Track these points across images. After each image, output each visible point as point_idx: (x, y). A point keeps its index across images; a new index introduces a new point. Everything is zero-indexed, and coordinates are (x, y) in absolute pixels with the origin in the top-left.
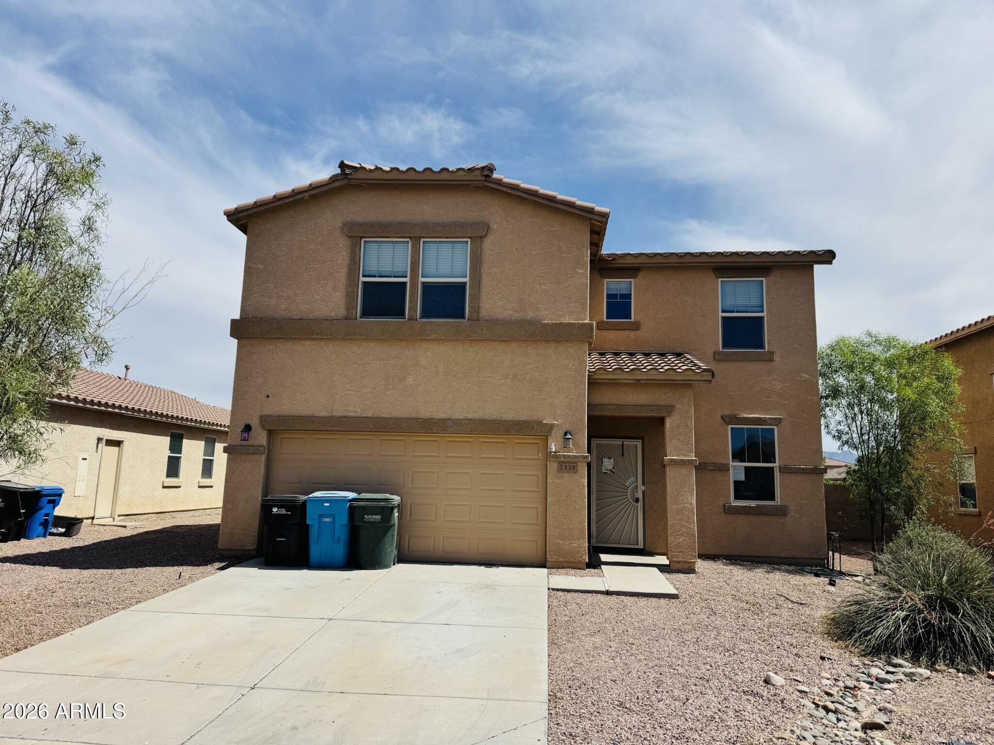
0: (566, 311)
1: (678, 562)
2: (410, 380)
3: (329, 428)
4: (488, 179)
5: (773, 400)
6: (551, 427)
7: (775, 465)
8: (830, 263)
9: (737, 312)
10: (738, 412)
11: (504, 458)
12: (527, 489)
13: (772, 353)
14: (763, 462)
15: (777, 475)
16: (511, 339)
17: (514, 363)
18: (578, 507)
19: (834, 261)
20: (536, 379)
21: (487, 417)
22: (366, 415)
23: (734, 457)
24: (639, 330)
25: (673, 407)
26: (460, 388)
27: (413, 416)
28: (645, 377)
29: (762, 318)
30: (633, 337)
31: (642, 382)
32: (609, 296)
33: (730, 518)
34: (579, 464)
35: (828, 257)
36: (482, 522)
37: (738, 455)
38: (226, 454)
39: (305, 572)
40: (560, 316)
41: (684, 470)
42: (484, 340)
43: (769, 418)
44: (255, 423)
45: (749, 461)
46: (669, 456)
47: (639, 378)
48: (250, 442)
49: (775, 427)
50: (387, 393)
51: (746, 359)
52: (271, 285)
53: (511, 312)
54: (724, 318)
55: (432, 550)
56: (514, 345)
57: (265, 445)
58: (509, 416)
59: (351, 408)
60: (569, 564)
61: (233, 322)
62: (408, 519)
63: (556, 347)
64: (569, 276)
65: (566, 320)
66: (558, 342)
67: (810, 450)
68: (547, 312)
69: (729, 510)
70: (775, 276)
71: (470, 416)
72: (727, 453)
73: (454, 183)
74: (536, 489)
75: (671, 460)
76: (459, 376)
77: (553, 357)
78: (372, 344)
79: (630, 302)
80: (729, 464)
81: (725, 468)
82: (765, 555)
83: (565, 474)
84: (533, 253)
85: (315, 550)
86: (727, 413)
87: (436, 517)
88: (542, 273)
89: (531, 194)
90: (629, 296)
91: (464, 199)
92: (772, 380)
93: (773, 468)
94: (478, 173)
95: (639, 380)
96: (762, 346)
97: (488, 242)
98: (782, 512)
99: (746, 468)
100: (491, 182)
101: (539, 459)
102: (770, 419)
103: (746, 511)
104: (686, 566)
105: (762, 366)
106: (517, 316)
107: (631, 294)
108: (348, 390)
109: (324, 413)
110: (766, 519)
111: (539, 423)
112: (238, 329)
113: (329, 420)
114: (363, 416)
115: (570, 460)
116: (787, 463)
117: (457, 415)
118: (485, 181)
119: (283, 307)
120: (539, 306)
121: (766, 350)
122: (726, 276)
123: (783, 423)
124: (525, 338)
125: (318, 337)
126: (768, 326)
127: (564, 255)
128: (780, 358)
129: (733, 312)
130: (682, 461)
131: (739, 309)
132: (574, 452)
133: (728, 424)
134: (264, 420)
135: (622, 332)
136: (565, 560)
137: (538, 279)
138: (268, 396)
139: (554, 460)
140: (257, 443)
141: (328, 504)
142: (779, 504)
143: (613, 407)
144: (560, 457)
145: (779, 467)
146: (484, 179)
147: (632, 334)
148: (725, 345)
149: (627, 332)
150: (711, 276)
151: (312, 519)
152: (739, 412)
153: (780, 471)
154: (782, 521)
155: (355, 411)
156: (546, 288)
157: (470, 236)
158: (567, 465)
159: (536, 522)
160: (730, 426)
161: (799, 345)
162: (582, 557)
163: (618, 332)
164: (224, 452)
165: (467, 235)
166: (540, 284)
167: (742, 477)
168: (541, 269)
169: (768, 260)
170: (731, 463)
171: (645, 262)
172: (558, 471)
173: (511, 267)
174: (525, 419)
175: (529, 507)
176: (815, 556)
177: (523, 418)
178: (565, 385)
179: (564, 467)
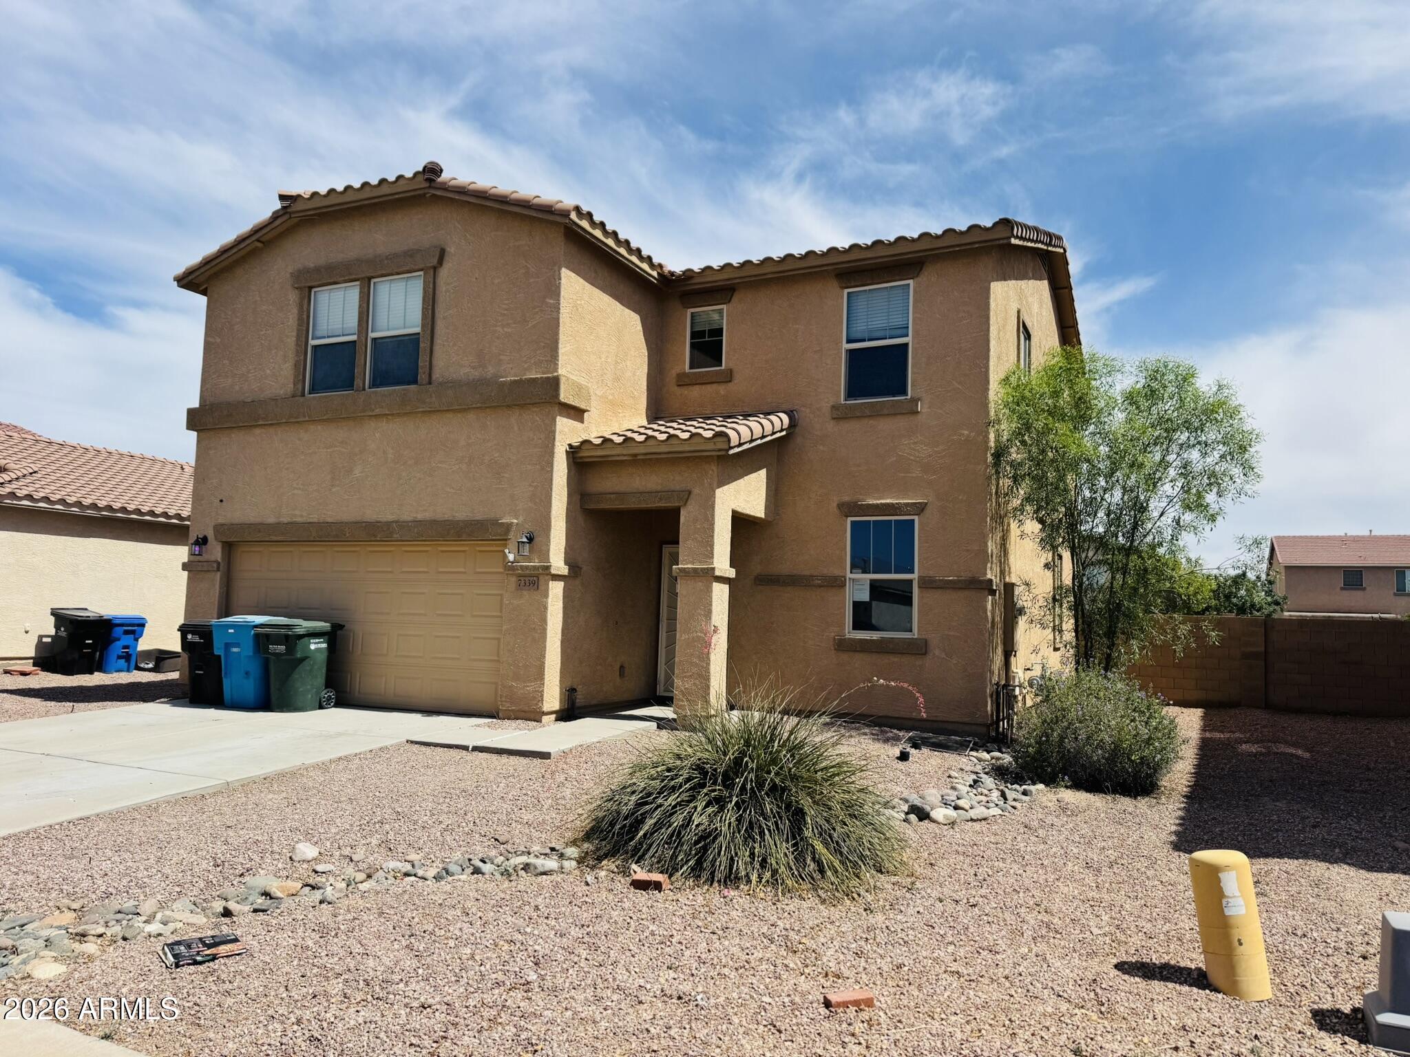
2: (357, 472)
3: (274, 538)
4: (433, 185)
5: (914, 475)
6: (508, 527)
7: (914, 576)
9: (870, 340)
10: (861, 497)
11: (465, 573)
12: (487, 614)
13: (915, 401)
14: (895, 573)
15: (916, 591)
16: (464, 407)
17: (470, 441)
18: (537, 637)
20: (496, 462)
22: (311, 521)
23: (854, 566)
24: (730, 381)
25: (690, 493)
26: (410, 479)
27: (359, 519)
28: (642, 451)
29: (905, 346)
30: (722, 393)
31: (639, 457)
32: (694, 335)
33: (845, 657)
34: (541, 578)
37: (860, 564)
38: (186, 573)
39: (212, 713)
40: (526, 369)
41: (700, 584)
42: (434, 411)
43: (905, 504)
44: (210, 535)
45: (874, 572)
46: (682, 564)
47: (636, 452)
48: (205, 557)
49: (916, 518)
50: (334, 490)
51: (876, 413)
52: (226, 362)
53: (467, 370)
54: (851, 353)
56: (471, 416)
57: (219, 560)
58: (462, 514)
59: (297, 512)
60: (523, 714)
61: (191, 412)
62: (359, 652)
63: (520, 415)
64: (537, 310)
65: (533, 374)
66: (521, 406)
67: (968, 550)
69: (843, 646)
70: (930, 276)
71: (420, 517)
72: (843, 560)
73: (397, 196)
74: (499, 614)
76: (410, 462)
77: (516, 428)
78: (319, 427)
79: (721, 341)
80: (845, 577)
81: (837, 583)
82: (890, 714)
83: (525, 593)
84: (496, 281)
85: (229, 687)
86: (846, 499)
88: (506, 310)
90: (719, 332)
91: (420, 216)
92: (915, 443)
93: (910, 581)
95: (636, 455)
96: (903, 391)
97: (444, 273)
98: (919, 649)
99: (871, 581)
100: (443, 190)
101: (498, 573)
102: (907, 504)
103: (864, 647)
105: (901, 423)
106: (476, 374)
107: (722, 329)
108: (295, 488)
109: (272, 520)
110: (896, 660)
111: (495, 522)
112: (195, 420)
113: (277, 527)
114: (308, 521)
115: (528, 572)
116: (931, 573)
117: (406, 516)
118: (430, 187)
119: (237, 388)
120: (502, 357)
121: (909, 397)
122: (852, 284)
123: (928, 511)
124: (479, 405)
125: (266, 423)
126: (913, 358)
127: (532, 280)
128: (929, 408)
129: (863, 340)
130: (695, 570)
131: (873, 335)
132: (536, 561)
133: (847, 516)
134: (218, 528)
135: (709, 386)
136: (517, 708)
137: (500, 318)
138: (221, 501)
139: (510, 572)
140: (213, 558)
141: (233, 631)
142: (916, 637)
143: (612, 496)
144: (518, 568)
145: (920, 579)
146: (428, 185)
147: (722, 389)
148: (851, 394)
149: (715, 386)
150: (833, 285)
151: (218, 649)
152: (864, 497)
153: (920, 586)
154: (919, 663)
155: (302, 516)
156: (510, 330)
157: (422, 267)
158: (527, 579)
159: (496, 658)
160: (850, 519)
161: (960, 383)
162: (537, 704)
163: (704, 387)
164: (183, 569)
165: (418, 268)
166: (503, 326)
167: (865, 596)
168: (505, 304)
169: (909, 250)
170: (849, 575)
171: (732, 276)
172: (516, 588)
173: (469, 305)
175: (488, 638)
176: (966, 720)
177: (479, 517)
178: (529, 467)
179: (523, 582)
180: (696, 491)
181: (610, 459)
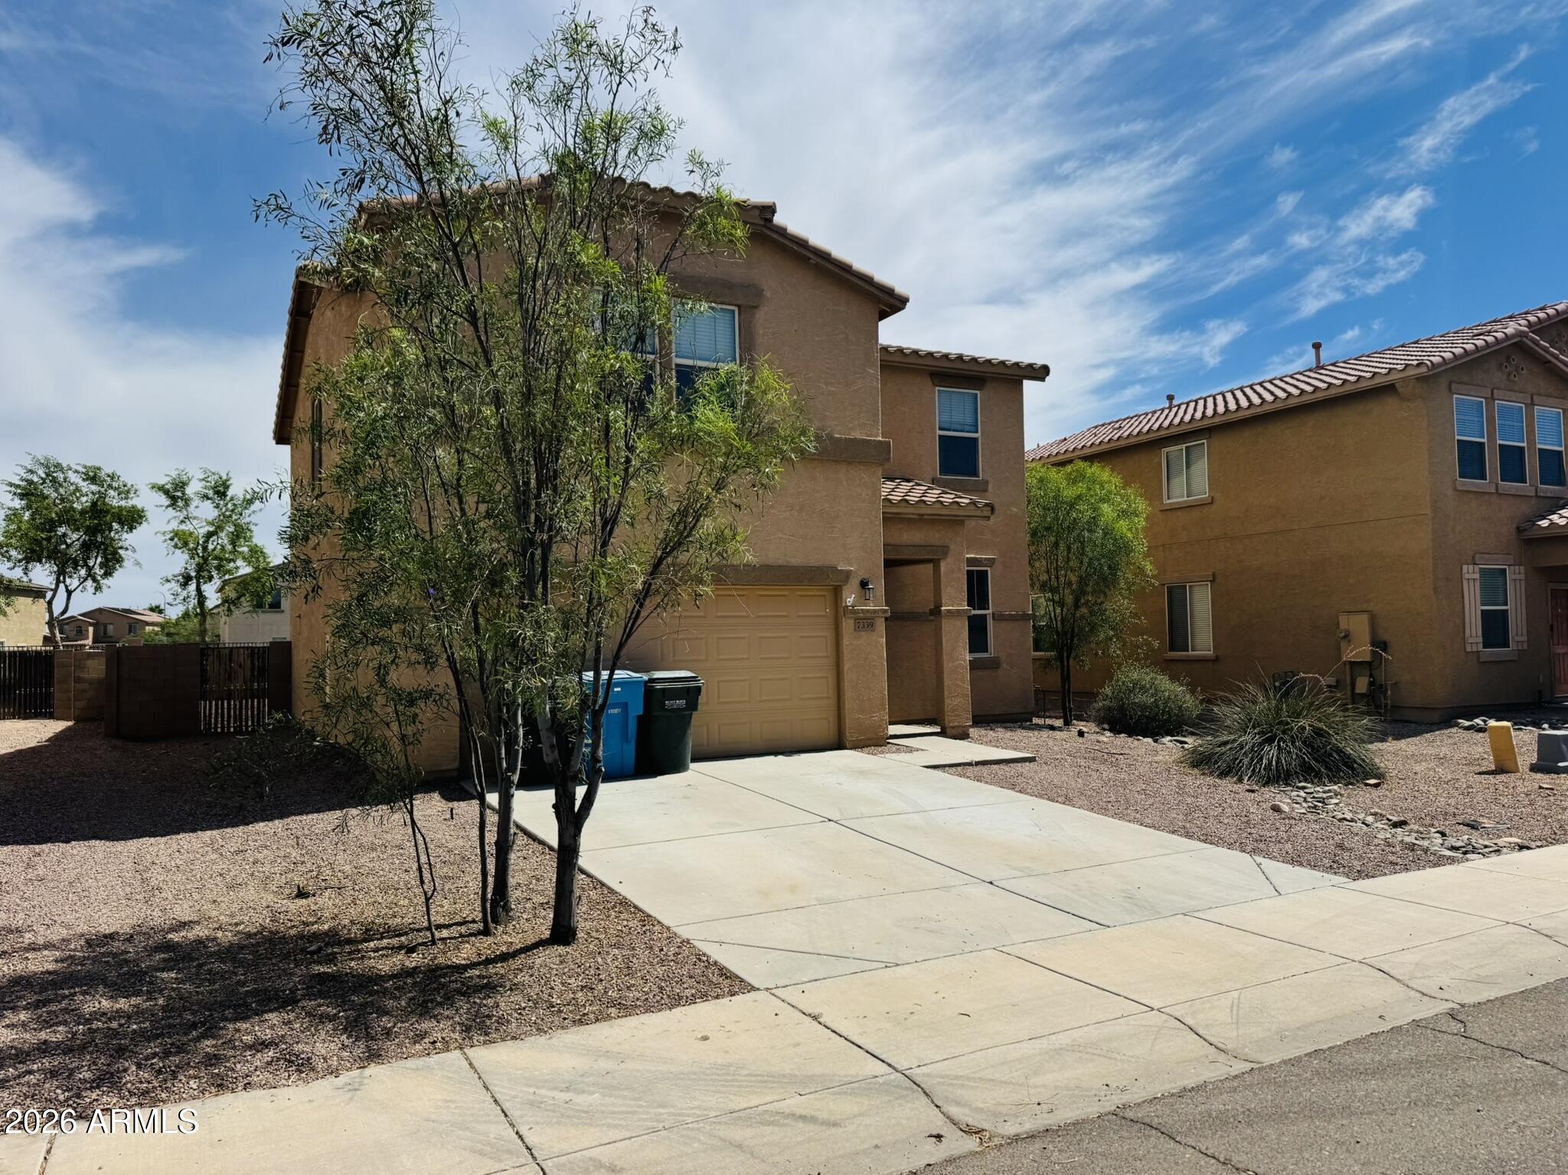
0: (856, 423)
1: (954, 727)
4: (768, 225)
5: (986, 537)
6: (847, 575)
7: (989, 612)
8: (1043, 379)
9: (954, 431)
11: (787, 616)
12: (813, 655)
13: (984, 481)
14: (982, 609)
15: (990, 623)
18: (877, 672)
19: (1047, 378)
20: (826, 512)
21: (771, 561)
25: (948, 547)
28: (928, 511)
29: (975, 440)
31: (925, 517)
34: (877, 620)
35: (1040, 373)
36: (765, 701)
40: (850, 429)
41: (958, 622)
43: (986, 558)
46: (944, 606)
47: (922, 512)
49: (989, 569)
54: (939, 437)
55: (706, 743)
58: (797, 560)
63: (848, 470)
64: (857, 375)
65: (858, 435)
66: (849, 463)
67: (1017, 593)
68: (835, 423)
70: (989, 390)
74: (825, 654)
75: (948, 611)
77: (845, 483)
83: (863, 633)
84: (817, 338)
87: (708, 699)
88: (828, 368)
89: (821, 257)
93: (986, 615)
94: (757, 212)
95: (922, 515)
96: (976, 474)
97: (761, 315)
98: (994, 664)
100: (772, 230)
101: (826, 616)
104: (960, 731)
110: (980, 673)
111: (833, 569)
115: (867, 615)
116: (1001, 610)
118: (764, 226)
120: (827, 413)
121: (981, 479)
122: (943, 384)
123: (994, 565)
124: (815, 457)
126: (981, 449)
127: (850, 346)
128: (993, 488)
129: (949, 430)
130: (958, 611)
131: (953, 427)
132: (872, 605)
136: (864, 737)
137: (823, 376)
139: (850, 616)
141: (619, 689)
142: (993, 656)
144: (858, 611)
145: (993, 614)
146: (763, 223)
150: (928, 382)
153: (993, 619)
154: (994, 674)
156: (832, 389)
157: (738, 303)
158: (865, 621)
159: (826, 695)
161: (1009, 473)
165: (735, 302)
166: (827, 384)
168: (826, 363)
172: (855, 630)
173: (790, 354)
174: (816, 564)
175: (816, 678)
177: (813, 562)
178: (859, 520)
179: (862, 625)
180: (952, 547)
181: (903, 516)
